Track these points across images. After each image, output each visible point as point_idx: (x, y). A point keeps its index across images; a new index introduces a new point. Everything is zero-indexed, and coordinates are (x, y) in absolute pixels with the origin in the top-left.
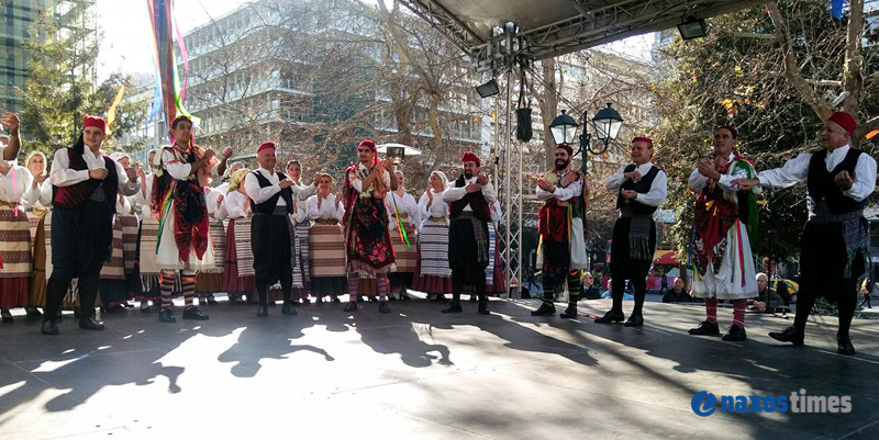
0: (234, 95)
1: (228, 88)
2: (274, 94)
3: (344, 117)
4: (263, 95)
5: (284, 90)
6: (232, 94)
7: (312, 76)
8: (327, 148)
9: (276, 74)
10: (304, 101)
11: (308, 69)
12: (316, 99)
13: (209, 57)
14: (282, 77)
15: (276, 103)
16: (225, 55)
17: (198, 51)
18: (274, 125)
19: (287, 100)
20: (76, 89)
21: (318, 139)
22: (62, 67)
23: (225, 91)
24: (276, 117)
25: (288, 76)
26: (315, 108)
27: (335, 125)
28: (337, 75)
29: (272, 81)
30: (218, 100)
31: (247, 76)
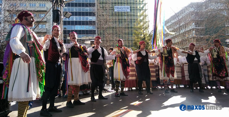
0: (182, 32)
1: (181, 30)
2: (193, 29)
3: (215, 32)
4: (190, 30)
5: (196, 28)
6: (182, 31)
7: (204, 23)
8: (211, 42)
9: (193, 24)
10: (202, 30)
11: (203, 21)
12: (206, 29)
13: (175, 23)
14: (195, 24)
15: (194, 32)
16: (179, 21)
17: (172, 22)
18: (194, 38)
19: (197, 30)
20: (144, 36)
21: (207, 40)
22: (142, 31)
23: (180, 30)
24: (194, 35)
25: (197, 24)
26: (206, 31)
27: (213, 35)
28: (212, 21)
29: (193, 26)
30: (178, 33)
31: (185, 26)
